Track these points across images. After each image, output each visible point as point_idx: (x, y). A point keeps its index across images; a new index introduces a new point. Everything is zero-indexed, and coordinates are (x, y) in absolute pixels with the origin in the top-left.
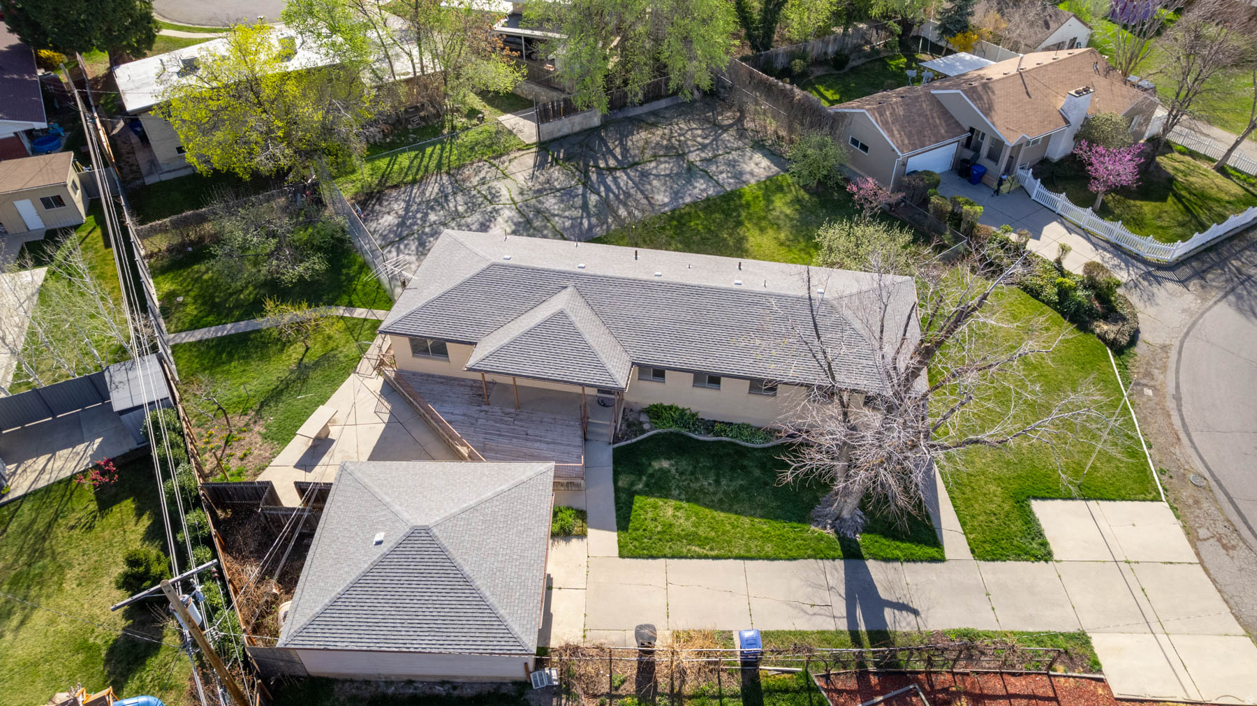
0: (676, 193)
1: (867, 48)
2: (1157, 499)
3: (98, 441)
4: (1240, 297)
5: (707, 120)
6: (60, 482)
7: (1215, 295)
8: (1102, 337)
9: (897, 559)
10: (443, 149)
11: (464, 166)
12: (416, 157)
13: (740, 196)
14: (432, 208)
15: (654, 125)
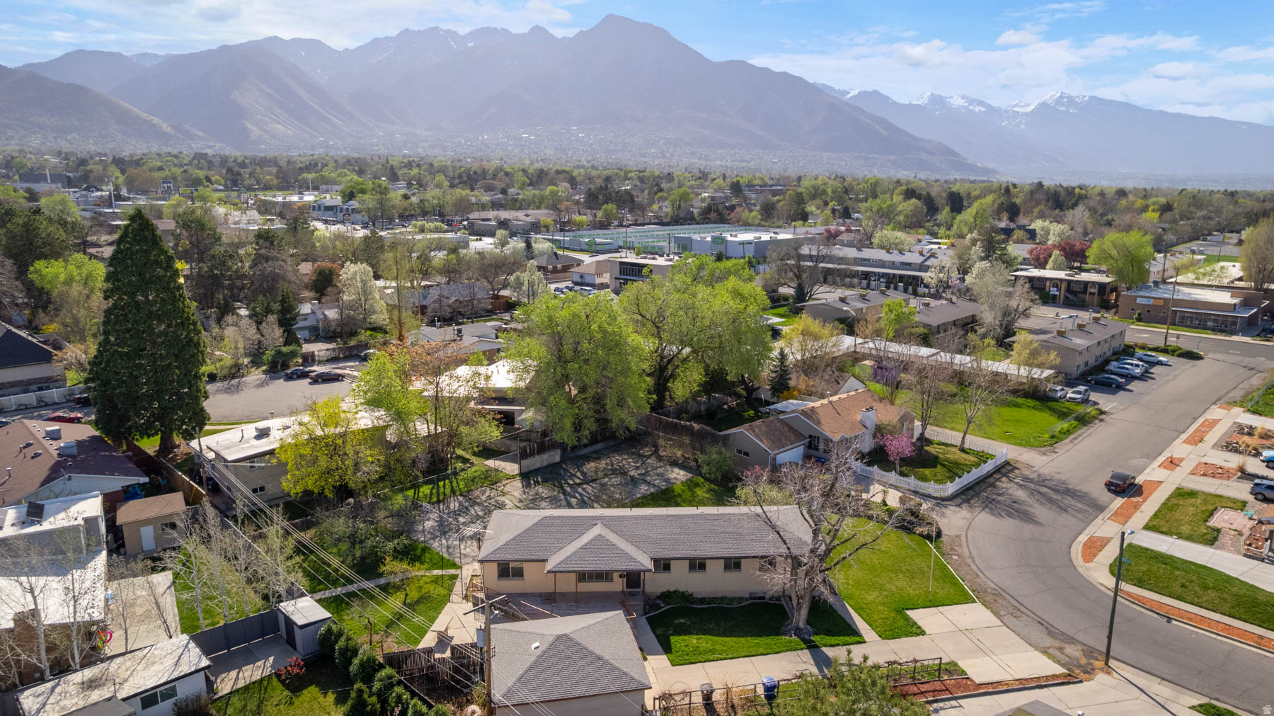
0: (629, 493)
1: (725, 406)
2: (974, 601)
3: (271, 659)
4: (991, 509)
5: (633, 453)
6: (254, 683)
7: (978, 510)
8: (921, 535)
9: (838, 645)
10: (451, 482)
11: (471, 490)
12: (433, 488)
13: (673, 491)
14: (459, 515)
15: (598, 458)
